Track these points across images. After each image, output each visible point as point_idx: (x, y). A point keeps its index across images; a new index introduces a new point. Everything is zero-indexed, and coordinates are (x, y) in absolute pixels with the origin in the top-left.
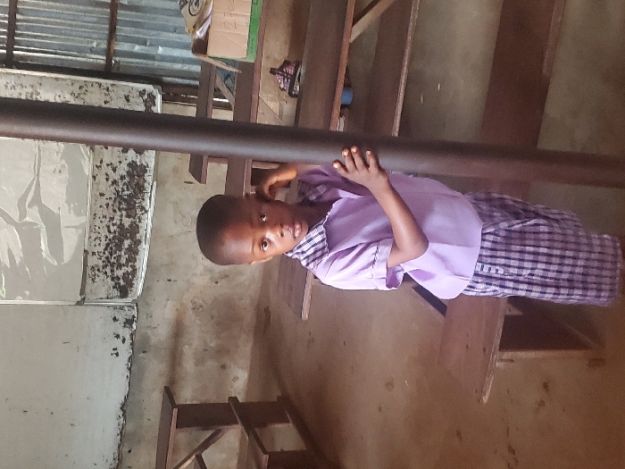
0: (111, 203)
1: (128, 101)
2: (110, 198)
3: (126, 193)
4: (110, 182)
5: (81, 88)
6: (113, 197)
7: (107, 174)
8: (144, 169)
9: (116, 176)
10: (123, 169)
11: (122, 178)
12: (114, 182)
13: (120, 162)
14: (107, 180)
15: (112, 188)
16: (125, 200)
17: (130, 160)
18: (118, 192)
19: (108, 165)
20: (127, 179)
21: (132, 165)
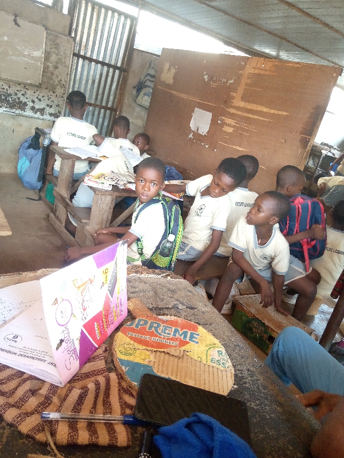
0: (5, 91)
1: (57, 106)
2: (7, 91)
3: (10, 99)
4: (16, 92)
5: (64, 85)
6: (9, 92)
7: (21, 90)
8: (24, 110)
9: (20, 95)
10: (23, 99)
11: (19, 98)
12: (16, 94)
13: (27, 98)
14: (18, 91)
15: (13, 92)
16: (6, 98)
17: (28, 103)
18: (11, 95)
19: (26, 92)
20: (17, 101)
21: (25, 104)
